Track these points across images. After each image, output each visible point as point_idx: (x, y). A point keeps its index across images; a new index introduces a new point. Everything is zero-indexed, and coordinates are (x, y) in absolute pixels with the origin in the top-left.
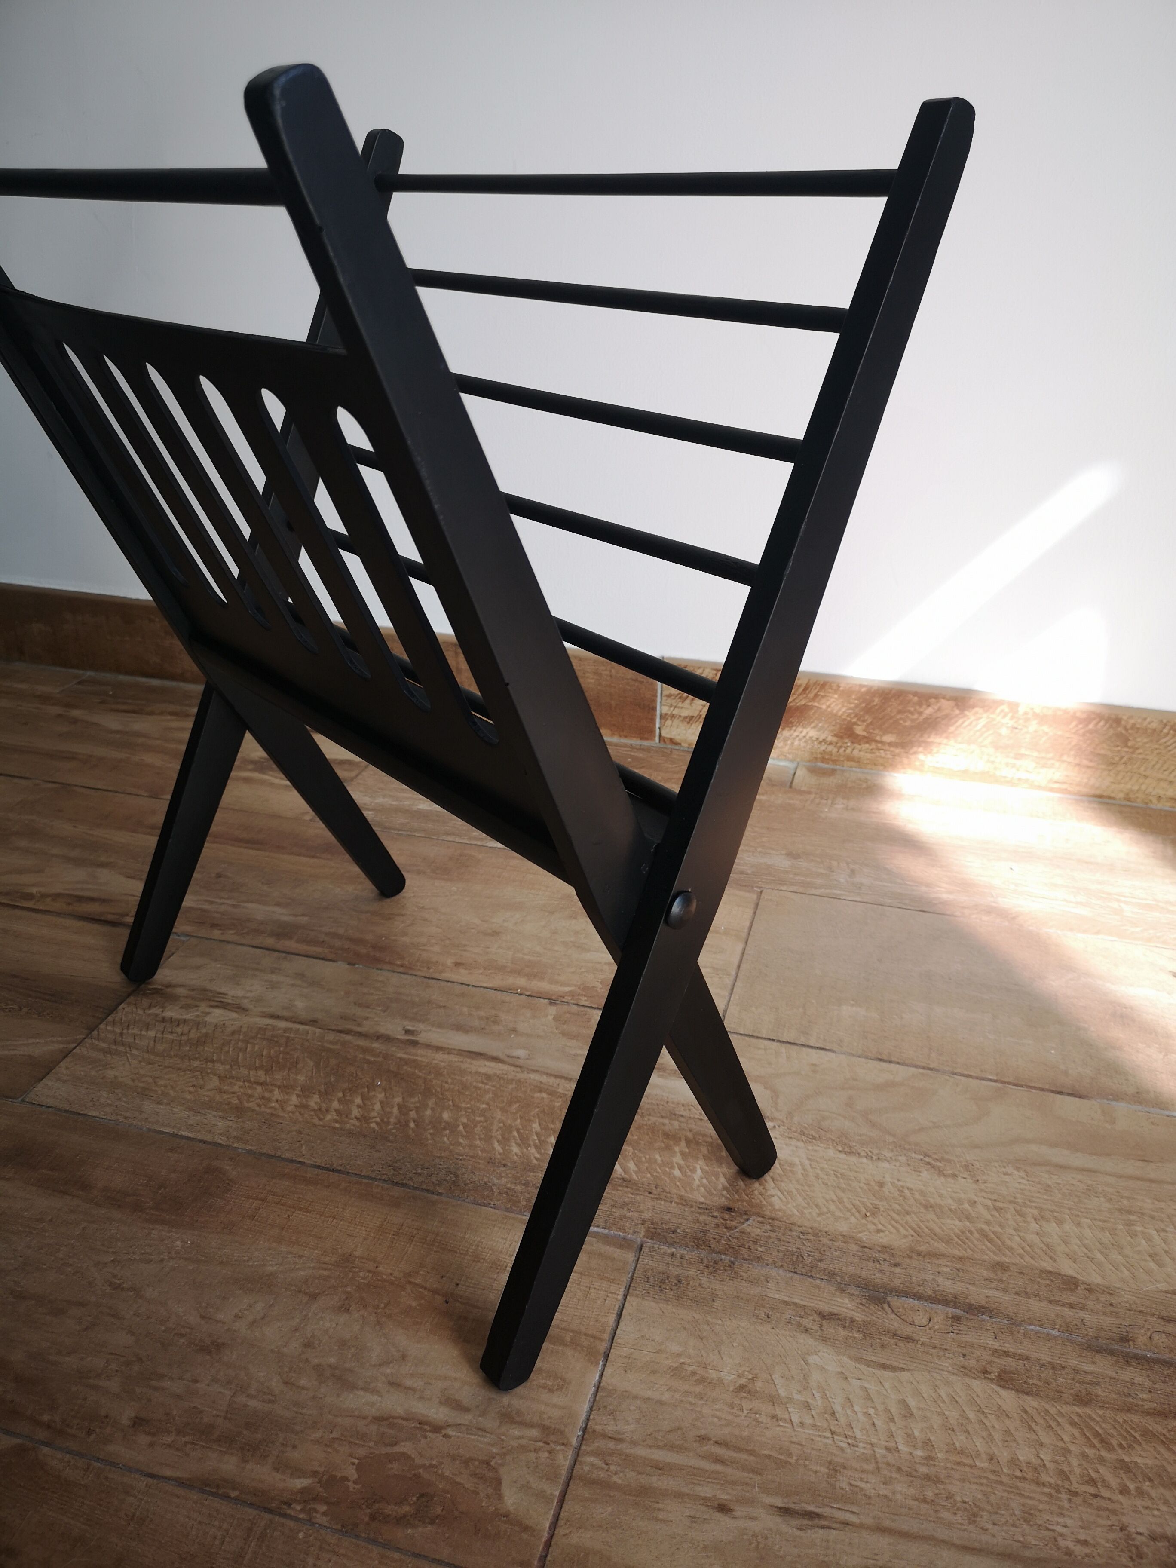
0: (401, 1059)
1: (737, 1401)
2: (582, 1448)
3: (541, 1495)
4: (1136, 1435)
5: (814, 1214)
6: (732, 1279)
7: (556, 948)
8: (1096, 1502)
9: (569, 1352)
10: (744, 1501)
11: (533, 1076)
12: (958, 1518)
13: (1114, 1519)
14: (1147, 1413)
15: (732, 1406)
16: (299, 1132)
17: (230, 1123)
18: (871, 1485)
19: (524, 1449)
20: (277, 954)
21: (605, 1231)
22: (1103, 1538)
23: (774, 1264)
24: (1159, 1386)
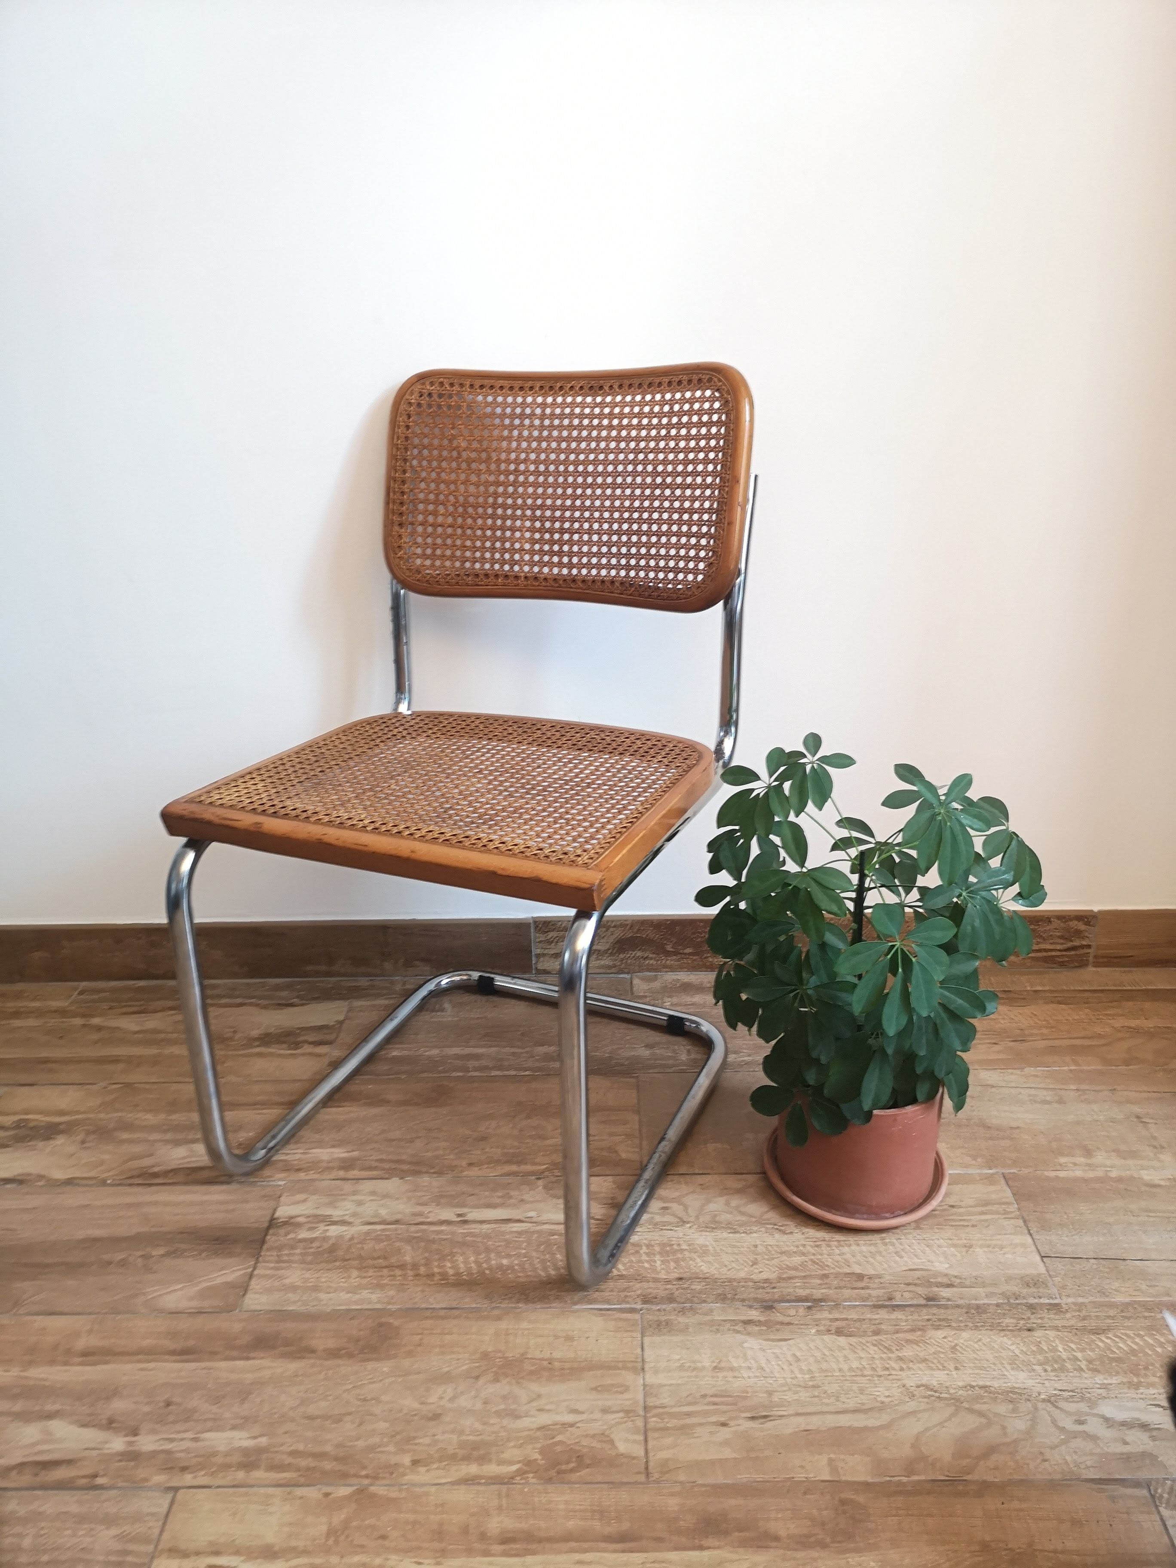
0: (462, 1233)
1: (715, 1374)
2: (648, 1415)
3: (635, 1441)
4: (903, 1343)
5: (726, 1271)
6: (694, 1315)
7: (526, 1141)
8: (890, 1377)
9: (623, 1372)
10: (731, 1419)
11: (545, 1227)
12: (832, 1400)
13: (899, 1383)
14: (906, 1331)
15: (713, 1377)
17: (379, 1296)
18: (789, 1397)
19: (618, 1423)
20: (350, 1182)
21: (619, 1306)
22: (896, 1392)
23: (712, 1302)
24: (910, 1317)
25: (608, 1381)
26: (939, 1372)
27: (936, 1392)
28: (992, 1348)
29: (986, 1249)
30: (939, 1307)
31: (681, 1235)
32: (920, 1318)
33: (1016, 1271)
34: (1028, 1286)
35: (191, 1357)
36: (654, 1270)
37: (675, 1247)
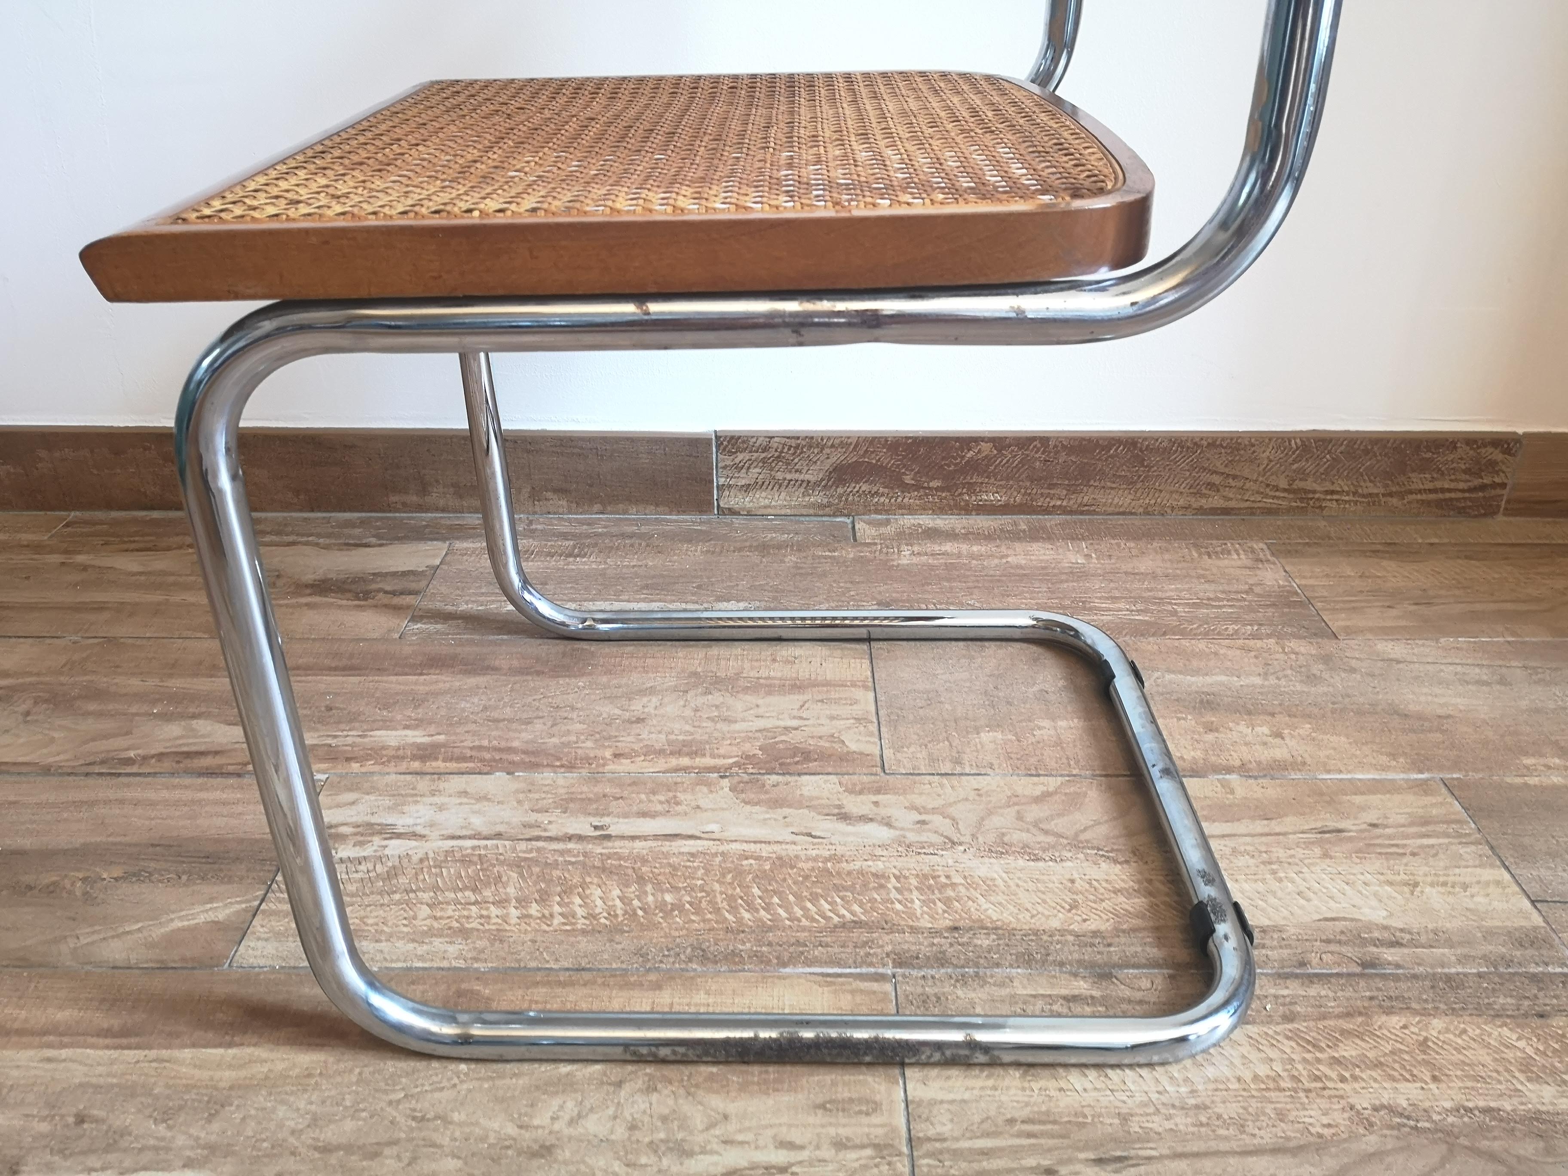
0: (601, 854)
1: (1026, 1085)
2: (915, 1154)
4: (1337, 1035)
5: (1028, 918)
6: (982, 986)
7: (705, 724)
8: (1326, 1093)
10: (1061, 1162)
11: (734, 846)
12: (1232, 1131)
13: (1343, 1103)
14: (1339, 1016)
15: (1023, 1089)
16: (534, 941)
17: (461, 947)
18: (1157, 1124)
20: (428, 777)
21: (858, 970)
22: (1340, 1118)
23: (1011, 966)
24: (1340, 994)
25: (843, 1093)
26: (1409, 1085)
27: (1408, 1118)
28: (1488, 1046)
29: (1440, 889)
30: (1384, 977)
31: (951, 862)
32: (1357, 995)
33: (1499, 924)
34: (1522, 946)
35: (133, 1040)
36: (912, 915)
37: (943, 880)
